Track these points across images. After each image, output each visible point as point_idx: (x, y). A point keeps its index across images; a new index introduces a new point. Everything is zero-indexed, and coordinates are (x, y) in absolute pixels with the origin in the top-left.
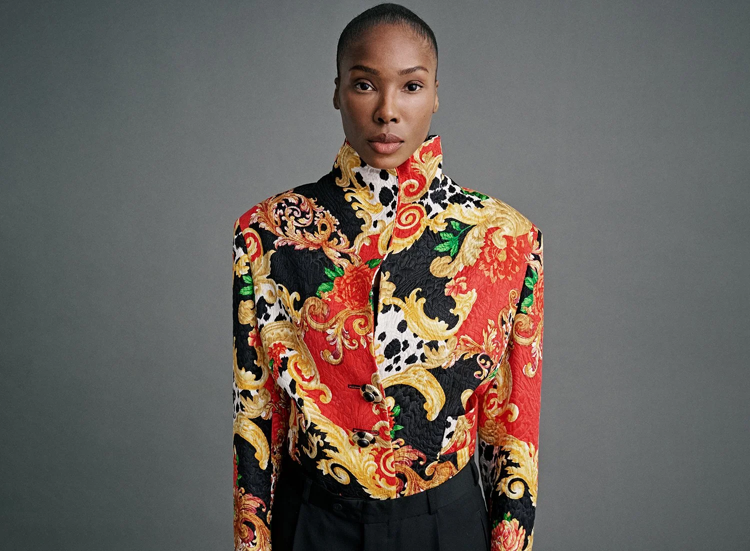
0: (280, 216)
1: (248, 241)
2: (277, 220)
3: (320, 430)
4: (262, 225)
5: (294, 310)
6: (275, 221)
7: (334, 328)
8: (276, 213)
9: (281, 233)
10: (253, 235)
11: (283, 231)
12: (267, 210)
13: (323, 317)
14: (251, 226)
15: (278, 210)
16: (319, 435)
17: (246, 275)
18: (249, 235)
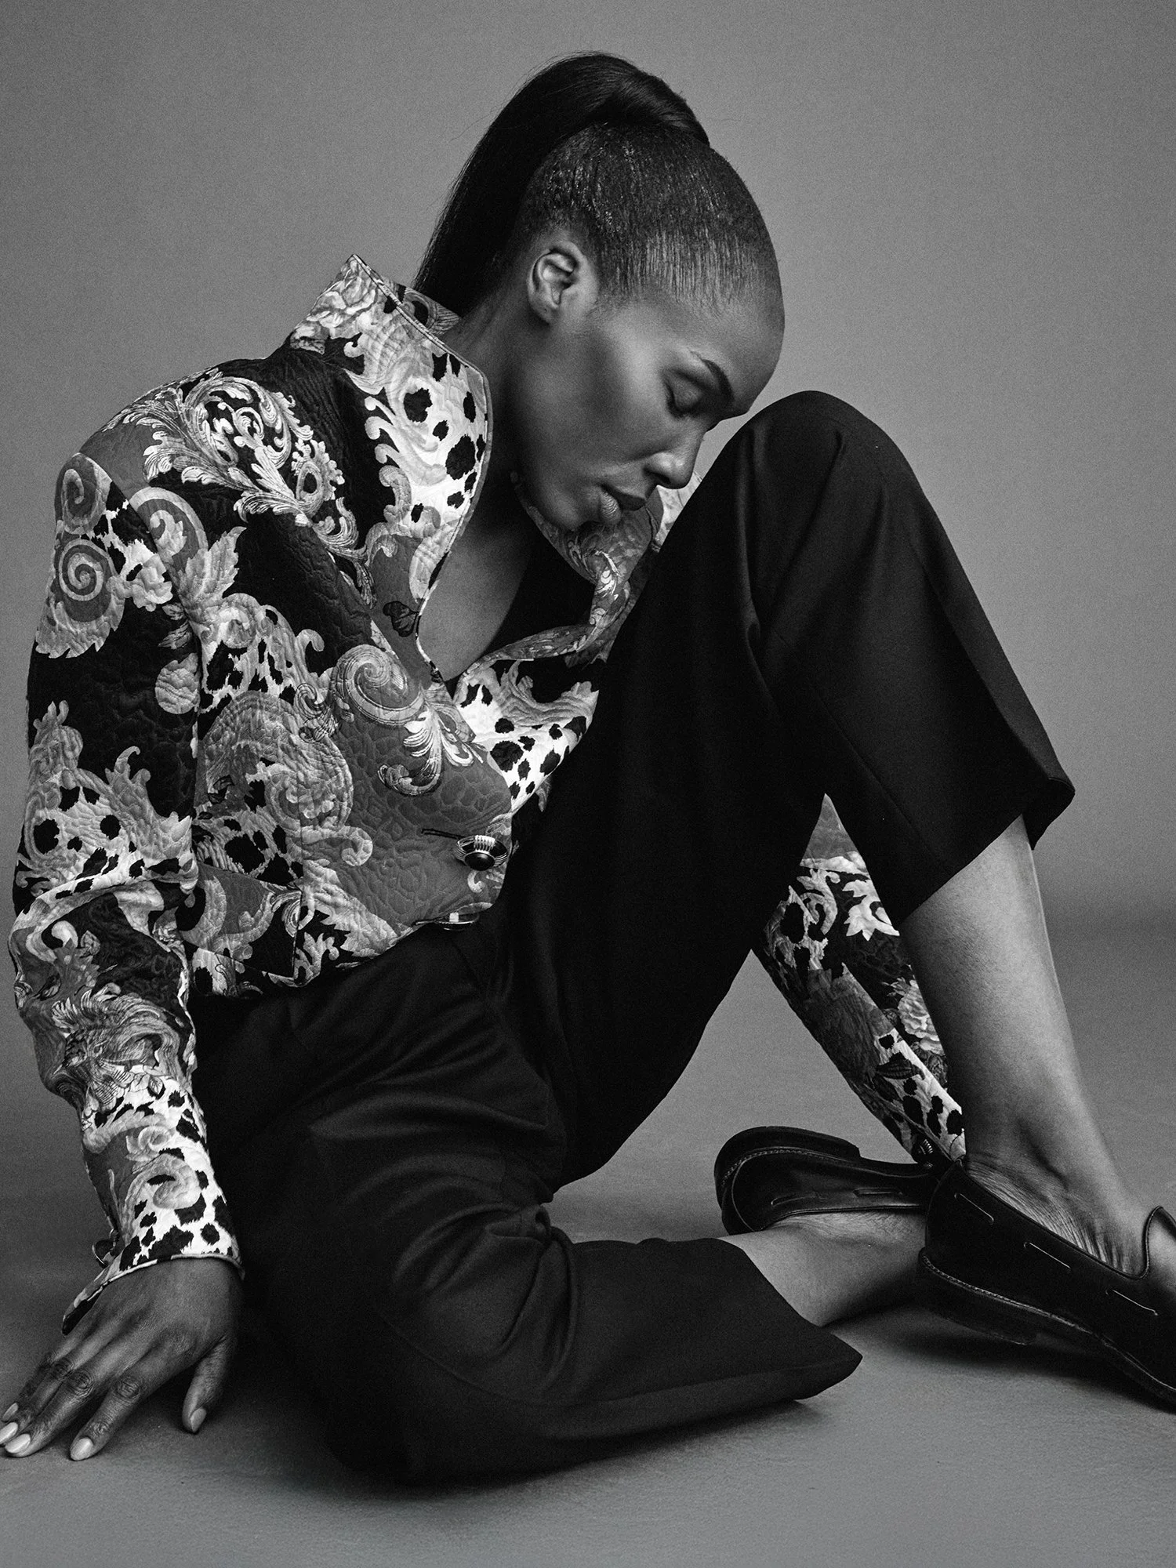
0: (230, 437)
1: (155, 521)
2: (222, 448)
3: (335, 925)
4: (191, 474)
5: (305, 670)
6: (220, 452)
7: (423, 719)
8: (213, 429)
9: (248, 482)
10: (167, 506)
11: (249, 477)
12: (185, 429)
13: (394, 692)
14: (154, 483)
15: (215, 420)
16: (331, 936)
17: (169, 603)
18: (153, 506)
